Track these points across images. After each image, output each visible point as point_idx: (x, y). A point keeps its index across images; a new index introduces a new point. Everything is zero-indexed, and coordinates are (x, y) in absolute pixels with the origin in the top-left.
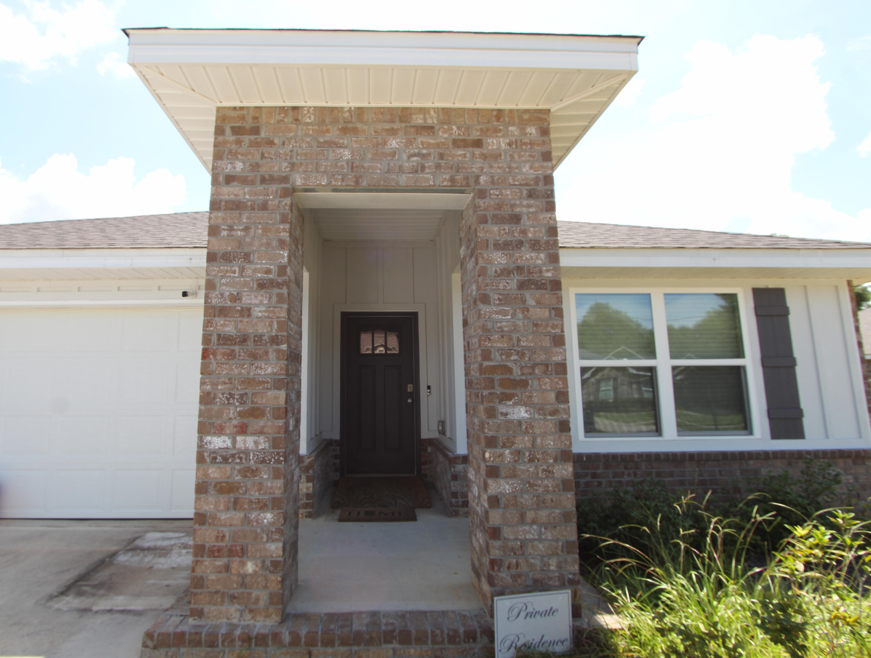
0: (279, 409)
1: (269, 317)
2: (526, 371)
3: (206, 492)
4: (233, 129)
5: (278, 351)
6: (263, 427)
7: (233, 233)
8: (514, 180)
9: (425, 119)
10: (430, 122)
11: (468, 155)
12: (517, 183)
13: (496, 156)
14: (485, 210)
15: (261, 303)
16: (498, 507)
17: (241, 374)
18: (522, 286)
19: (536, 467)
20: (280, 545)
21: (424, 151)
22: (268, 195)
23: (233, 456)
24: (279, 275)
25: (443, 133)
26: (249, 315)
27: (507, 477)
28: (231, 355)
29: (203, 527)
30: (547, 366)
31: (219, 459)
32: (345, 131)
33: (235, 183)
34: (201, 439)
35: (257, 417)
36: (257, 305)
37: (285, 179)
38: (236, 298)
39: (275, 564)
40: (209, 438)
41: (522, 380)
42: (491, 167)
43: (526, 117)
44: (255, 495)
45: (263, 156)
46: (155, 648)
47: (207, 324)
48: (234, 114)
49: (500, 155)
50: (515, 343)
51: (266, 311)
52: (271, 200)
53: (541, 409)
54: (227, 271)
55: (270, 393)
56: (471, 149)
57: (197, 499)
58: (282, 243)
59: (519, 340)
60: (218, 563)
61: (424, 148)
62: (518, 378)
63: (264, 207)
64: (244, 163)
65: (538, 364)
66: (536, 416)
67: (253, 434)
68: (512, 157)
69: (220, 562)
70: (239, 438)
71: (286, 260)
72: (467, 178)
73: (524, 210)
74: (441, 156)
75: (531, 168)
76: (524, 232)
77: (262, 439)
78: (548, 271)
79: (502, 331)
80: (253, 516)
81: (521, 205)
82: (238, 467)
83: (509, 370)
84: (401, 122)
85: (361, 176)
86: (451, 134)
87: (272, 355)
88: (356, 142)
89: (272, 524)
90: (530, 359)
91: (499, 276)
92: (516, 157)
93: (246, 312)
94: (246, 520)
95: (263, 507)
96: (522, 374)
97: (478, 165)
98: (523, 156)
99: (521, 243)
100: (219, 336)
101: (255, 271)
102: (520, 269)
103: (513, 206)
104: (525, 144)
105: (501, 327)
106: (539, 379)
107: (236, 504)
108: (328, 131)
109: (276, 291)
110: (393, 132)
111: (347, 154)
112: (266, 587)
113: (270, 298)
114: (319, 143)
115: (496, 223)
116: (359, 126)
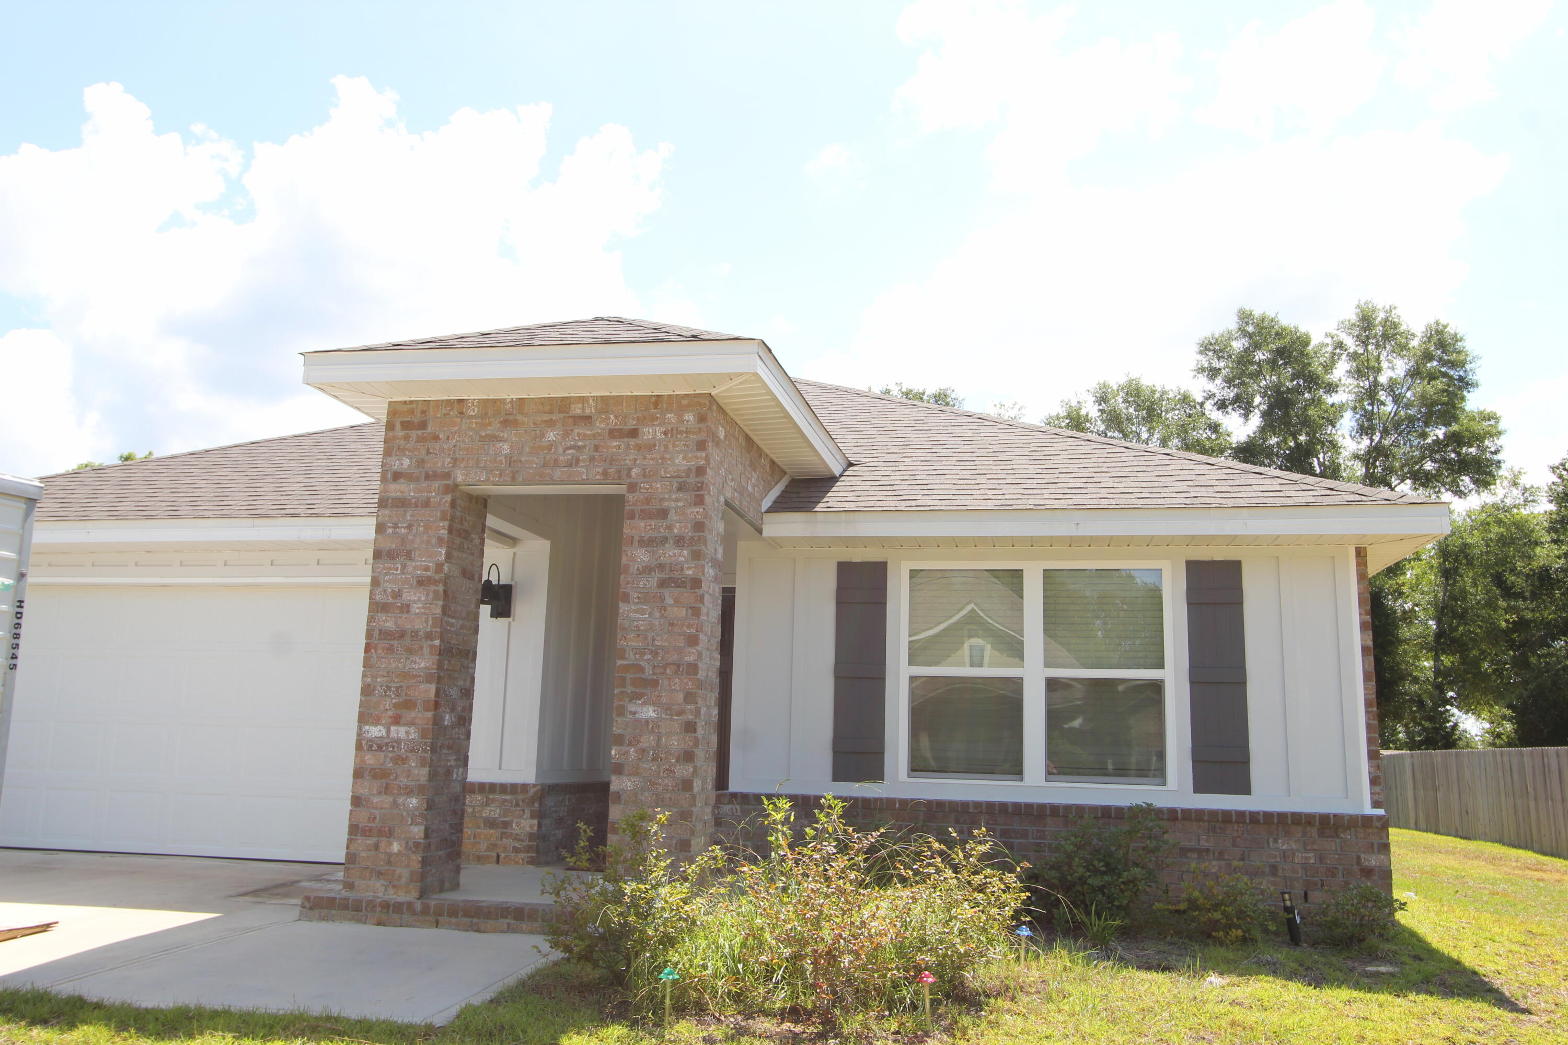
0: (428, 701)
1: (425, 614)
2: (658, 670)
3: (362, 777)
4: (402, 423)
5: (432, 647)
6: (414, 718)
7: (397, 530)
8: (666, 472)
9: (583, 409)
10: (588, 411)
11: (622, 447)
12: (669, 475)
13: (651, 447)
14: (634, 505)
15: (419, 600)
16: (620, 803)
17: (398, 667)
18: (662, 584)
19: (658, 766)
20: (423, 828)
21: (580, 443)
22: (431, 492)
23: (387, 744)
24: (436, 573)
25: (600, 423)
26: (408, 612)
27: (629, 775)
28: (390, 650)
29: (358, 809)
30: (679, 666)
31: (375, 747)
32: (506, 423)
33: (402, 480)
34: (360, 728)
35: (408, 708)
36: (415, 602)
37: (447, 475)
38: (397, 595)
39: (417, 845)
40: (367, 727)
41: (653, 679)
42: (645, 458)
43: (685, 402)
44: (403, 781)
45: (428, 453)
46: (311, 908)
47: (371, 619)
48: (404, 408)
49: (655, 445)
50: (650, 643)
51: (423, 608)
52: (434, 497)
53: (668, 709)
54: (390, 568)
55: (422, 686)
56: (626, 440)
57: (354, 783)
58: (440, 540)
59: (654, 640)
60: (369, 842)
61: (580, 440)
62: (650, 678)
63: (427, 504)
64: (411, 459)
65: (670, 664)
66: (663, 716)
67: (405, 725)
68: (666, 446)
69: (371, 841)
70: (393, 728)
71: (443, 557)
72: (619, 471)
73: (673, 504)
74: (596, 448)
75: (684, 459)
76: (670, 528)
77: (412, 730)
78: (689, 568)
79: (639, 630)
80: (400, 800)
81: (670, 499)
82: (390, 755)
83: (641, 669)
84: (560, 412)
85: (517, 471)
86: (608, 424)
87: (426, 651)
88: (515, 435)
89: (416, 808)
90: (662, 659)
91: (641, 573)
92: (670, 446)
93: (406, 608)
94: (395, 804)
95: (409, 793)
96: (654, 674)
97: (632, 457)
98: (677, 446)
99: (665, 539)
100: (380, 631)
101: (415, 568)
102: (661, 567)
103: (662, 500)
104: (681, 432)
105: (637, 626)
106: (669, 679)
107: (387, 790)
108: (490, 424)
109: (433, 588)
110: (551, 424)
111: (506, 448)
112: (408, 866)
113: (428, 594)
114: (481, 436)
115: (643, 519)
116: (520, 418)
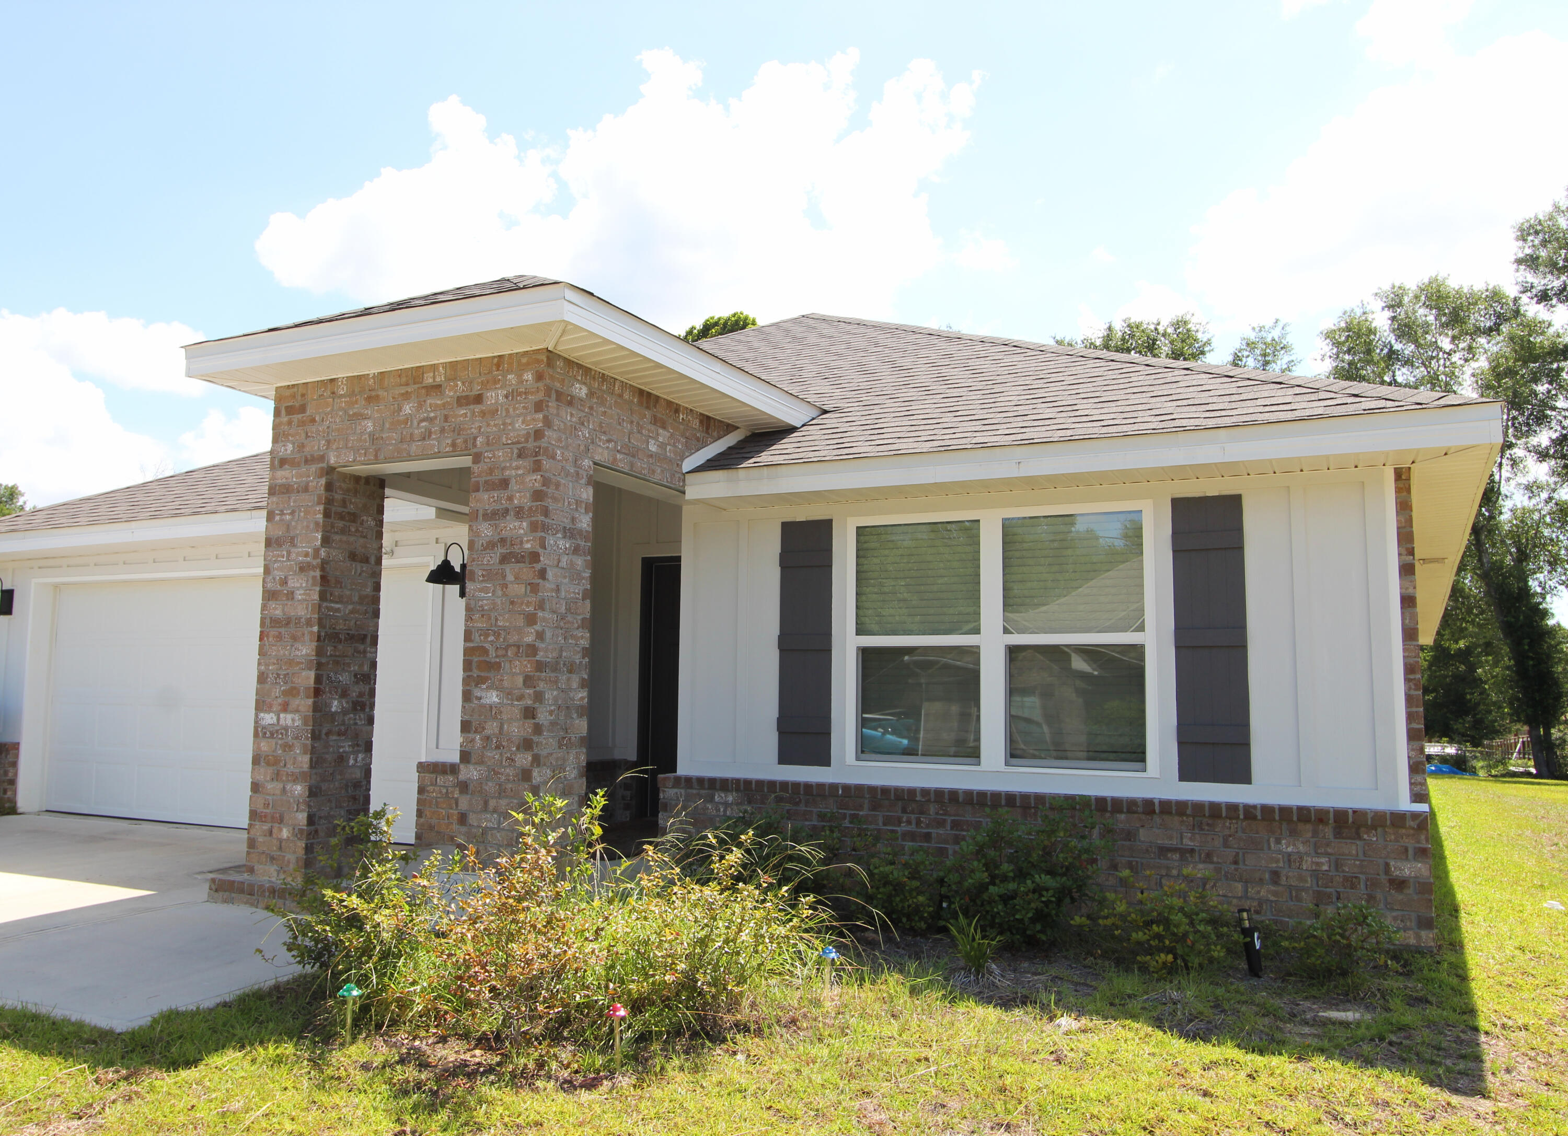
0: (309, 688)
1: (306, 600)
2: (500, 652)
3: (259, 764)
4: (287, 408)
5: (312, 633)
6: (298, 706)
7: (284, 517)
8: (507, 438)
9: (434, 377)
10: (438, 379)
11: (469, 415)
12: (509, 442)
13: (494, 412)
14: (479, 476)
15: (301, 587)
16: (467, 793)
17: (285, 655)
18: (504, 559)
19: (501, 754)
20: (305, 815)
21: (432, 415)
22: (309, 477)
23: (277, 731)
24: (314, 558)
25: (450, 391)
26: (293, 599)
27: (476, 763)
28: (279, 637)
29: (257, 795)
30: (518, 647)
31: (268, 734)
32: (369, 399)
33: (286, 466)
34: (257, 715)
35: (294, 696)
36: (298, 589)
37: (322, 458)
38: (284, 582)
39: (301, 831)
40: (262, 715)
41: (496, 663)
42: (488, 425)
43: (524, 360)
44: (290, 768)
45: (307, 436)
46: (216, 891)
47: (264, 607)
48: (288, 393)
49: (497, 411)
50: (494, 622)
51: (304, 594)
52: (312, 481)
53: (509, 694)
54: (278, 556)
55: (304, 673)
56: (472, 407)
57: (253, 769)
58: (317, 524)
59: (497, 620)
60: (264, 828)
61: (432, 411)
62: (493, 660)
63: (306, 489)
64: (293, 444)
65: (511, 646)
66: (505, 701)
67: (291, 712)
68: (507, 410)
69: (266, 827)
70: (282, 716)
71: (319, 543)
72: (466, 441)
73: (513, 472)
74: (446, 418)
75: (523, 422)
76: (510, 499)
77: (297, 717)
78: (528, 541)
79: (483, 610)
80: (288, 787)
81: (511, 468)
82: (280, 742)
83: (485, 651)
84: (415, 383)
85: (379, 449)
86: (455, 392)
87: (307, 637)
88: (377, 411)
89: (300, 795)
90: (504, 639)
91: (485, 549)
92: (511, 410)
93: (291, 595)
94: (284, 789)
95: (295, 781)
96: (497, 656)
97: (477, 425)
98: (517, 409)
99: (507, 511)
100: (271, 618)
101: (298, 554)
102: (503, 541)
103: (504, 469)
104: (520, 394)
105: (482, 606)
106: (510, 661)
107: (277, 777)
108: (356, 402)
109: (312, 573)
110: (406, 396)
111: (369, 425)
112: (294, 852)
113: (307, 581)
114: (349, 416)
115: (487, 490)
116: (382, 393)
